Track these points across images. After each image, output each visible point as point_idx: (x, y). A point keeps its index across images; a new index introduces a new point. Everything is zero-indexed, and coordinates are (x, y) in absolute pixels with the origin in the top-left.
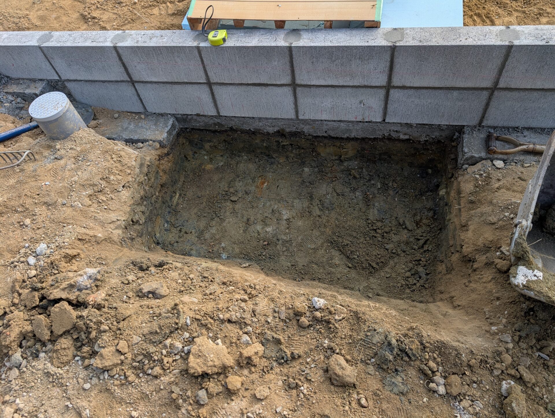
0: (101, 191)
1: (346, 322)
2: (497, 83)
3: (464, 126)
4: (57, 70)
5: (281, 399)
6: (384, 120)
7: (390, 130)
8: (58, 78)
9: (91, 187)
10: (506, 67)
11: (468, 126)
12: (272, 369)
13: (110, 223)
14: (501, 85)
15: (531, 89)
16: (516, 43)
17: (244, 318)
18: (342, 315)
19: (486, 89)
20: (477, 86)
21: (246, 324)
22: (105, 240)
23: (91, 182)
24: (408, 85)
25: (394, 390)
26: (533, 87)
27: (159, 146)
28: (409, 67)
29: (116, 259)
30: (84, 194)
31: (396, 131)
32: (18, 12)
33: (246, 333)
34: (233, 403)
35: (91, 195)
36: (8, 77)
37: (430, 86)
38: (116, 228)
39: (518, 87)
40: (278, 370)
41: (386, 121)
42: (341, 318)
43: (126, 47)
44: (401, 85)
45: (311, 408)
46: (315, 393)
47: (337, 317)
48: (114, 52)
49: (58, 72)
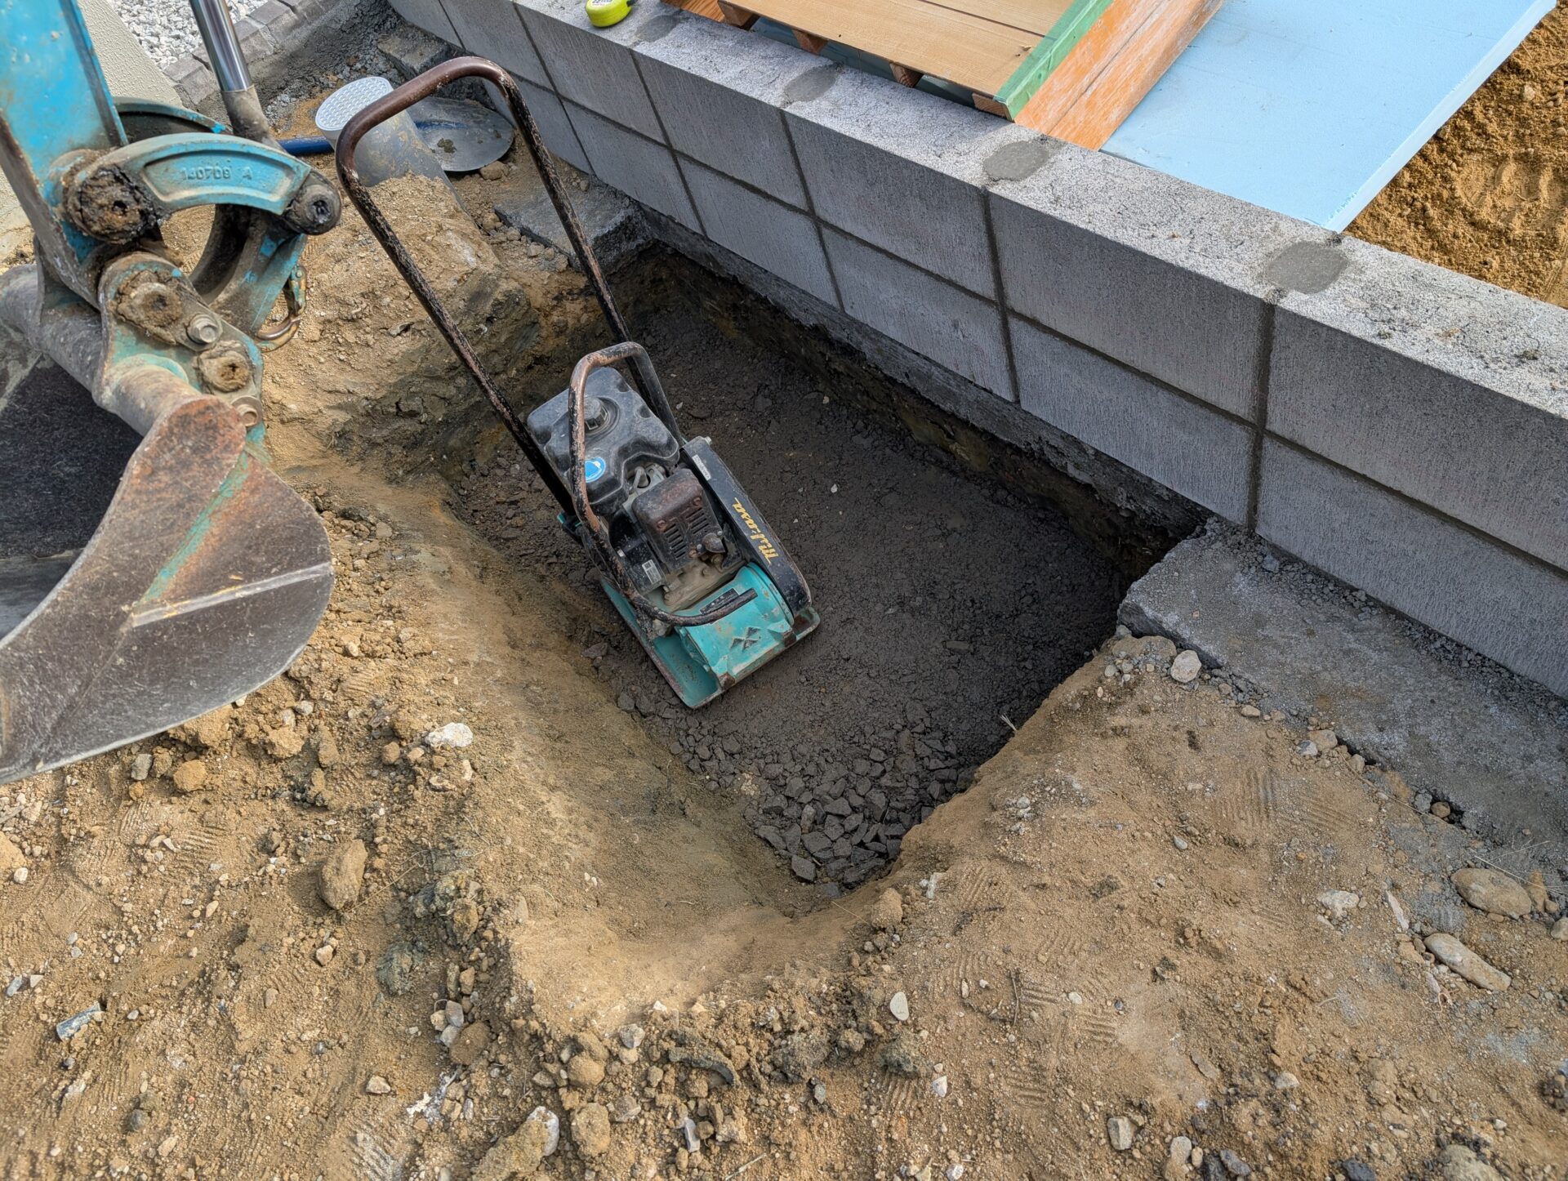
0: (353, 320)
1: (441, 798)
2: (1262, 412)
3: (1211, 514)
5: (238, 853)
6: (1018, 402)
7: (1040, 439)
9: (337, 306)
10: (1274, 371)
11: (1220, 520)
12: (273, 797)
13: (330, 392)
14: (1276, 425)
15: (1365, 478)
17: (310, 683)
18: (446, 782)
19: (1238, 420)
21: (308, 697)
22: (301, 420)
23: (341, 296)
24: (1044, 321)
25: (381, 973)
27: (564, 266)
29: (299, 467)
30: (317, 313)
31: (1055, 448)
33: (296, 711)
34: (167, 808)
35: (330, 322)
36: (399, 17)
38: (340, 407)
40: (281, 805)
41: (1023, 406)
42: (438, 785)
45: (254, 900)
46: (281, 883)
47: (434, 781)
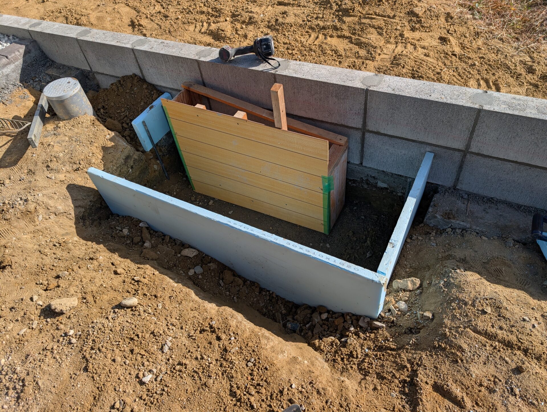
0: (79, 170)
2: (468, 146)
3: (439, 185)
4: (88, 61)
6: (362, 164)
7: (368, 175)
8: (90, 69)
10: (477, 131)
11: (442, 186)
14: (473, 149)
15: (504, 160)
16: (486, 107)
19: (459, 150)
20: (449, 145)
24: (382, 132)
26: (506, 158)
28: (382, 114)
31: (374, 177)
32: (83, 10)
36: (53, 61)
37: (403, 137)
38: (80, 206)
39: (490, 155)
41: (363, 164)
43: (141, 51)
44: (376, 131)
48: (132, 53)
49: (90, 63)
